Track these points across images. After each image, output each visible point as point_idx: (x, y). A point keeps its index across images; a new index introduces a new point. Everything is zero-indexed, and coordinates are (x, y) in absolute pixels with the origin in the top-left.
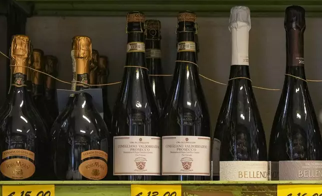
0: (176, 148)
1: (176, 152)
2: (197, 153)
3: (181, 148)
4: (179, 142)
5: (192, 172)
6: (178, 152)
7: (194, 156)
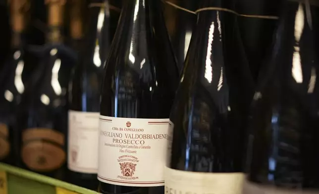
0: (111, 139)
1: (111, 145)
2: (146, 148)
3: (119, 138)
4: (116, 129)
5: (136, 180)
6: (114, 146)
7: (140, 153)
